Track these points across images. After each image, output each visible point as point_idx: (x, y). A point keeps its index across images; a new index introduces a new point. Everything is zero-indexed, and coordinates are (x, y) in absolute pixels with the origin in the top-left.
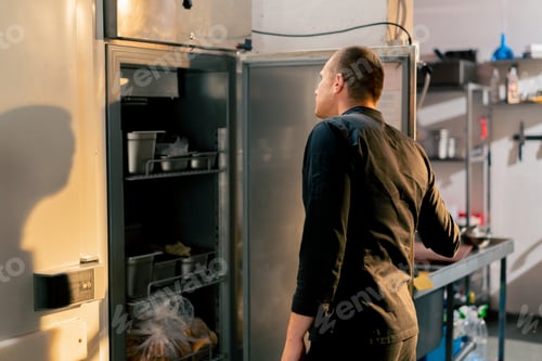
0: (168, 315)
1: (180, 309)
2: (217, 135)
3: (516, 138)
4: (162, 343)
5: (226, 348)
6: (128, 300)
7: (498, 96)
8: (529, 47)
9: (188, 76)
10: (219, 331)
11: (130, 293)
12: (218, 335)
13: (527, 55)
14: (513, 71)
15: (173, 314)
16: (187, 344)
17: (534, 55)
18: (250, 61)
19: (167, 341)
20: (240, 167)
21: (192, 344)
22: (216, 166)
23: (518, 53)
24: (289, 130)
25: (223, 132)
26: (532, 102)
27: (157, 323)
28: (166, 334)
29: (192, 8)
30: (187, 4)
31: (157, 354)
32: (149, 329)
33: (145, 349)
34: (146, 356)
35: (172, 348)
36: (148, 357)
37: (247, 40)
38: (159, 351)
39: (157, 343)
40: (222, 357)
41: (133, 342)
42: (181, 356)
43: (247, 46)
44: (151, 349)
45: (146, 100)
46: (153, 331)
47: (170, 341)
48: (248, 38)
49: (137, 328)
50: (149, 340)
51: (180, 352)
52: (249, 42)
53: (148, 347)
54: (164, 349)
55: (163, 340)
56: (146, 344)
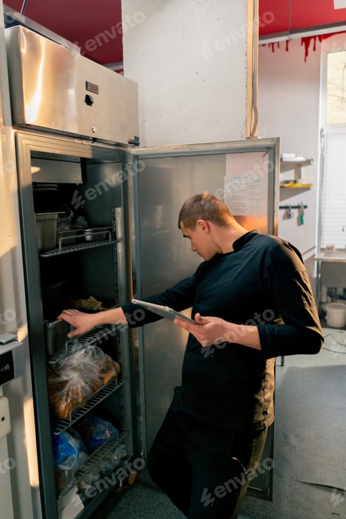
0: (83, 361)
1: (93, 355)
2: (114, 213)
4: (79, 386)
5: (127, 374)
6: (49, 357)
9: (89, 167)
10: (121, 360)
11: (51, 352)
12: (120, 364)
15: (87, 360)
16: (99, 380)
17: (284, 160)
18: (139, 154)
19: (83, 384)
20: (133, 238)
21: (102, 379)
22: (114, 237)
24: (160, 208)
25: (119, 211)
26: (283, 187)
27: (74, 369)
28: (83, 378)
29: (93, 104)
30: (89, 101)
31: (76, 397)
32: (68, 376)
33: (66, 393)
34: (67, 400)
35: (88, 388)
36: (69, 401)
37: (135, 137)
38: (77, 394)
39: (75, 387)
40: (124, 382)
41: (55, 390)
42: (94, 391)
43: (136, 142)
44: (70, 394)
45: (56, 186)
46: (71, 376)
47: (86, 383)
48: (136, 136)
49: (58, 376)
50: (68, 385)
51: (94, 388)
52: (137, 138)
53: (68, 392)
54: (81, 391)
55: (80, 383)
56: (66, 389)
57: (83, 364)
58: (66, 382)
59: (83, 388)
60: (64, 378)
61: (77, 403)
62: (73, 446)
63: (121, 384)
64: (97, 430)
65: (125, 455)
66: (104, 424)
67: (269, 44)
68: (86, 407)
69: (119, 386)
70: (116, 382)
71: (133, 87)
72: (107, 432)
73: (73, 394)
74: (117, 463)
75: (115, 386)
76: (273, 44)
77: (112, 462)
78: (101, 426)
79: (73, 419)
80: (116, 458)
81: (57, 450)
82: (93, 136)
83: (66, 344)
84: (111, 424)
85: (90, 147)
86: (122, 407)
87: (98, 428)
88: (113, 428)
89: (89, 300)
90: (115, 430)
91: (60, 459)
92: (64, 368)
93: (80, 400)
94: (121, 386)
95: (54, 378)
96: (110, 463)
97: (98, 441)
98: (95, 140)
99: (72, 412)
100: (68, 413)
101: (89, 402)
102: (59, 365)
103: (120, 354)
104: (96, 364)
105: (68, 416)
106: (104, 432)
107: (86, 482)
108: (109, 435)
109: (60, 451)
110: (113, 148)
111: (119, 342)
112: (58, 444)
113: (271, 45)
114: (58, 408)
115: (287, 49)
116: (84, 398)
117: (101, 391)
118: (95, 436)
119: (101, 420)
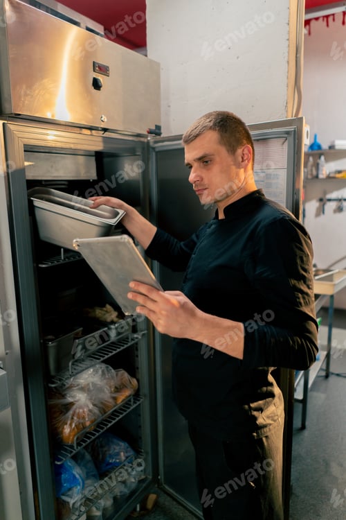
0: (92, 380)
1: (103, 374)
3: (321, 200)
4: (86, 409)
7: (312, 174)
8: (334, 142)
9: (106, 160)
12: (138, 381)
13: (331, 147)
14: (323, 158)
15: (97, 379)
16: (111, 400)
17: (337, 147)
19: (91, 406)
21: (115, 399)
23: (325, 146)
26: (334, 178)
27: (82, 389)
28: (90, 399)
29: (101, 89)
30: (97, 85)
31: (81, 421)
32: (73, 397)
33: (70, 417)
34: (71, 425)
35: (96, 411)
36: (73, 426)
37: (156, 126)
38: (84, 418)
39: (81, 410)
40: (142, 400)
41: (58, 413)
42: (105, 413)
43: (157, 131)
44: (75, 418)
45: (66, 183)
46: (77, 398)
47: (94, 405)
48: (158, 124)
49: (64, 396)
50: (74, 407)
51: (104, 410)
52: (158, 128)
53: (73, 415)
54: (88, 415)
55: (88, 406)
56: (71, 412)
57: (92, 383)
58: (72, 404)
59: (90, 411)
60: (70, 400)
61: (84, 428)
62: (77, 476)
63: (138, 403)
64: (111, 452)
65: (143, 477)
66: (119, 445)
67: (324, 17)
68: (95, 430)
69: (135, 405)
70: (132, 400)
71: (155, 68)
72: (122, 454)
73: (79, 418)
74: (134, 486)
75: (130, 405)
76: (327, 17)
77: (128, 485)
78: (115, 446)
79: (79, 444)
80: (133, 480)
81: (60, 480)
82: (103, 126)
83: (70, 364)
84: (127, 445)
85: (100, 139)
86: (140, 427)
87: (112, 449)
88: (129, 449)
89: (105, 309)
90: (131, 453)
91: (63, 490)
92: (70, 387)
93: (88, 424)
94: (139, 404)
95: (59, 399)
96: (126, 486)
97: (111, 463)
98: (105, 130)
99: (77, 439)
100: (73, 439)
101: (99, 425)
102: (65, 385)
103: (138, 368)
104: (107, 384)
105: (73, 442)
106: (118, 454)
107: (97, 509)
108: (123, 458)
109: (63, 481)
110: (131, 138)
111: (137, 356)
112: (61, 474)
113: (325, 19)
114: (62, 432)
115: (344, 23)
116: (92, 422)
117: (115, 411)
118: (108, 459)
119: (115, 441)
